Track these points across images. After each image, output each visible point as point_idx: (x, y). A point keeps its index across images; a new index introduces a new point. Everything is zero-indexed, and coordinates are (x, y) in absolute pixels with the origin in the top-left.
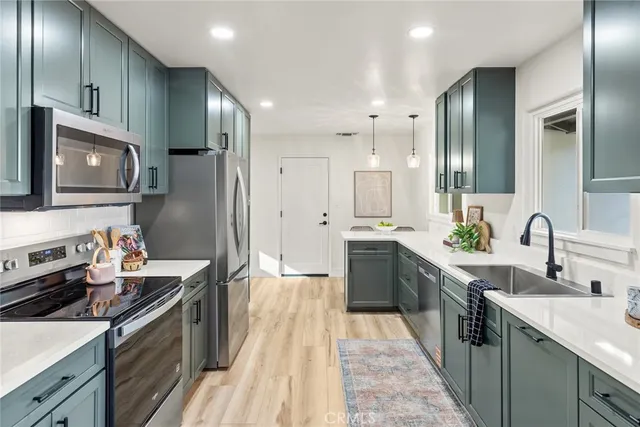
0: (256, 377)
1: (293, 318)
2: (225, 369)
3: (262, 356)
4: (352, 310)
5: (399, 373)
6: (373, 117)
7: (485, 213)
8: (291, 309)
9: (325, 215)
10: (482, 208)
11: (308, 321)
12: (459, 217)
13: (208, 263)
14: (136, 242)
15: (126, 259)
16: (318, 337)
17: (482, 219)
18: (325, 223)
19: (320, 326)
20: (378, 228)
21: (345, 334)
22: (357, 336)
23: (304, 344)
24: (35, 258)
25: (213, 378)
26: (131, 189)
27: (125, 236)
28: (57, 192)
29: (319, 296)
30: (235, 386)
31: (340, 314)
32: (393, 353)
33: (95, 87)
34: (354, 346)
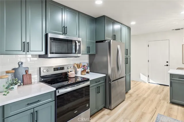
0: (118, 116)
1: (144, 100)
2: (111, 110)
3: (125, 109)
4: (172, 103)
8: (145, 96)
9: (167, 62)
11: (150, 102)
13: (105, 75)
14: (87, 67)
15: (82, 72)
16: (150, 110)
18: (167, 65)
19: (153, 106)
22: (170, 115)
23: (142, 111)
24: (56, 69)
25: (106, 111)
26: (77, 53)
27: (84, 65)
28: (50, 53)
30: (111, 117)
31: (166, 103)
33: (65, 27)
34: (165, 119)
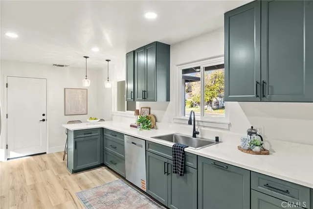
1: (34, 188)
4: (75, 172)
5: (123, 201)
6: (86, 57)
7: (151, 111)
9: (44, 115)
10: (150, 108)
11: (48, 187)
12: (137, 113)
16: (62, 197)
17: (150, 114)
18: (44, 120)
19: (59, 188)
20: (88, 120)
21: (79, 189)
22: (87, 187)
23: (53, 204)
29: (47, 168)
31: (68, 176)
32: (114, 190)
34: (89, 194)
